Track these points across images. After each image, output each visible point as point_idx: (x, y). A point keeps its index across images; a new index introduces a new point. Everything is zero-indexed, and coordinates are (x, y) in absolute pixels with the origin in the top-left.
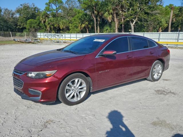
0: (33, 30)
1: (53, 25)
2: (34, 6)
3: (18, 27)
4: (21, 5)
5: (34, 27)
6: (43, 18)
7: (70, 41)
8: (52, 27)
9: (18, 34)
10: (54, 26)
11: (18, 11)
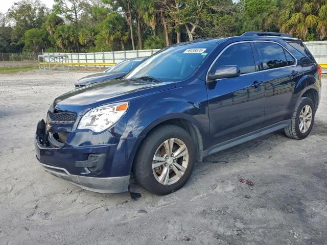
0: (37, 48)
1: (68, 38)
2: (39, 5)
3: (13, 43)
4: (16, 4)
5: (38, 43)
6: (51, 26)
7: (100, 65)
8: (66, 42)
9: (13, 55)
10: (69, 40)
11: (12, 15)
